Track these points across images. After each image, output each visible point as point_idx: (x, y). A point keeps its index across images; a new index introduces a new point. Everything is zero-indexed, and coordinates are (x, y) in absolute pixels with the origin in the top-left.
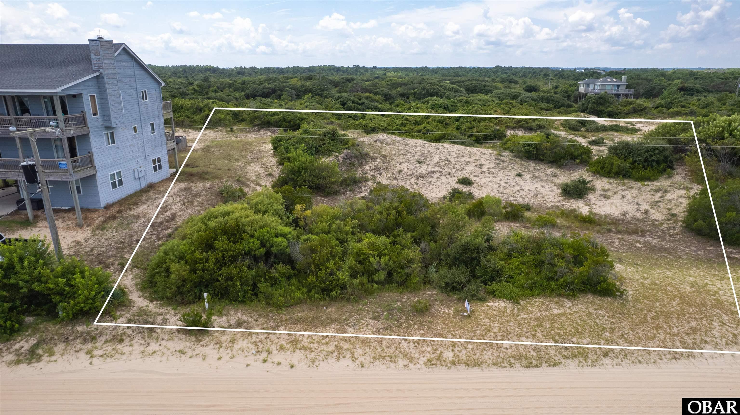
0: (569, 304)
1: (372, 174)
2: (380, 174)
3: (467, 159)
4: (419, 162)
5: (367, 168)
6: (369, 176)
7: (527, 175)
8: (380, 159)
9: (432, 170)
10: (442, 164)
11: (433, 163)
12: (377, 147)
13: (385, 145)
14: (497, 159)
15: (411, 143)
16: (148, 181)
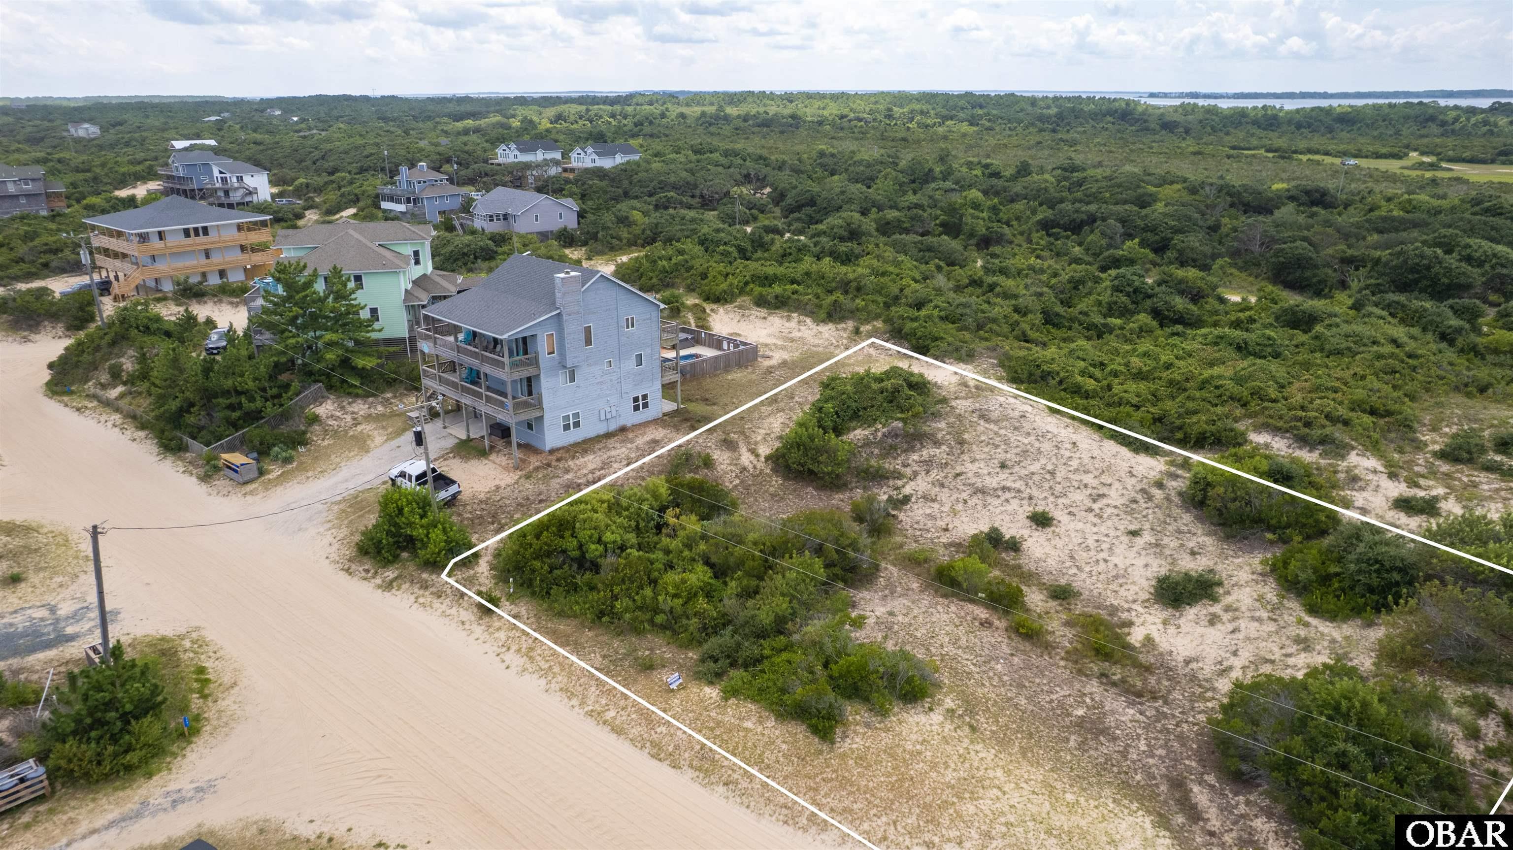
0: (771, 723)
1: (916, 468)
2: (928, 472)
3: (1088, 479)
4: (1003, 466)
5: (915, 457)
6: (908, 471)
7: (1148, 537)
8: (949, 446)
9: (1008, 484)
10: (1036, 478)
11: (1024, 472)
12: (966, 422)
13: (982, 422)
14: (1143, 491)
15: (1027, 426)
16: (622, 422)
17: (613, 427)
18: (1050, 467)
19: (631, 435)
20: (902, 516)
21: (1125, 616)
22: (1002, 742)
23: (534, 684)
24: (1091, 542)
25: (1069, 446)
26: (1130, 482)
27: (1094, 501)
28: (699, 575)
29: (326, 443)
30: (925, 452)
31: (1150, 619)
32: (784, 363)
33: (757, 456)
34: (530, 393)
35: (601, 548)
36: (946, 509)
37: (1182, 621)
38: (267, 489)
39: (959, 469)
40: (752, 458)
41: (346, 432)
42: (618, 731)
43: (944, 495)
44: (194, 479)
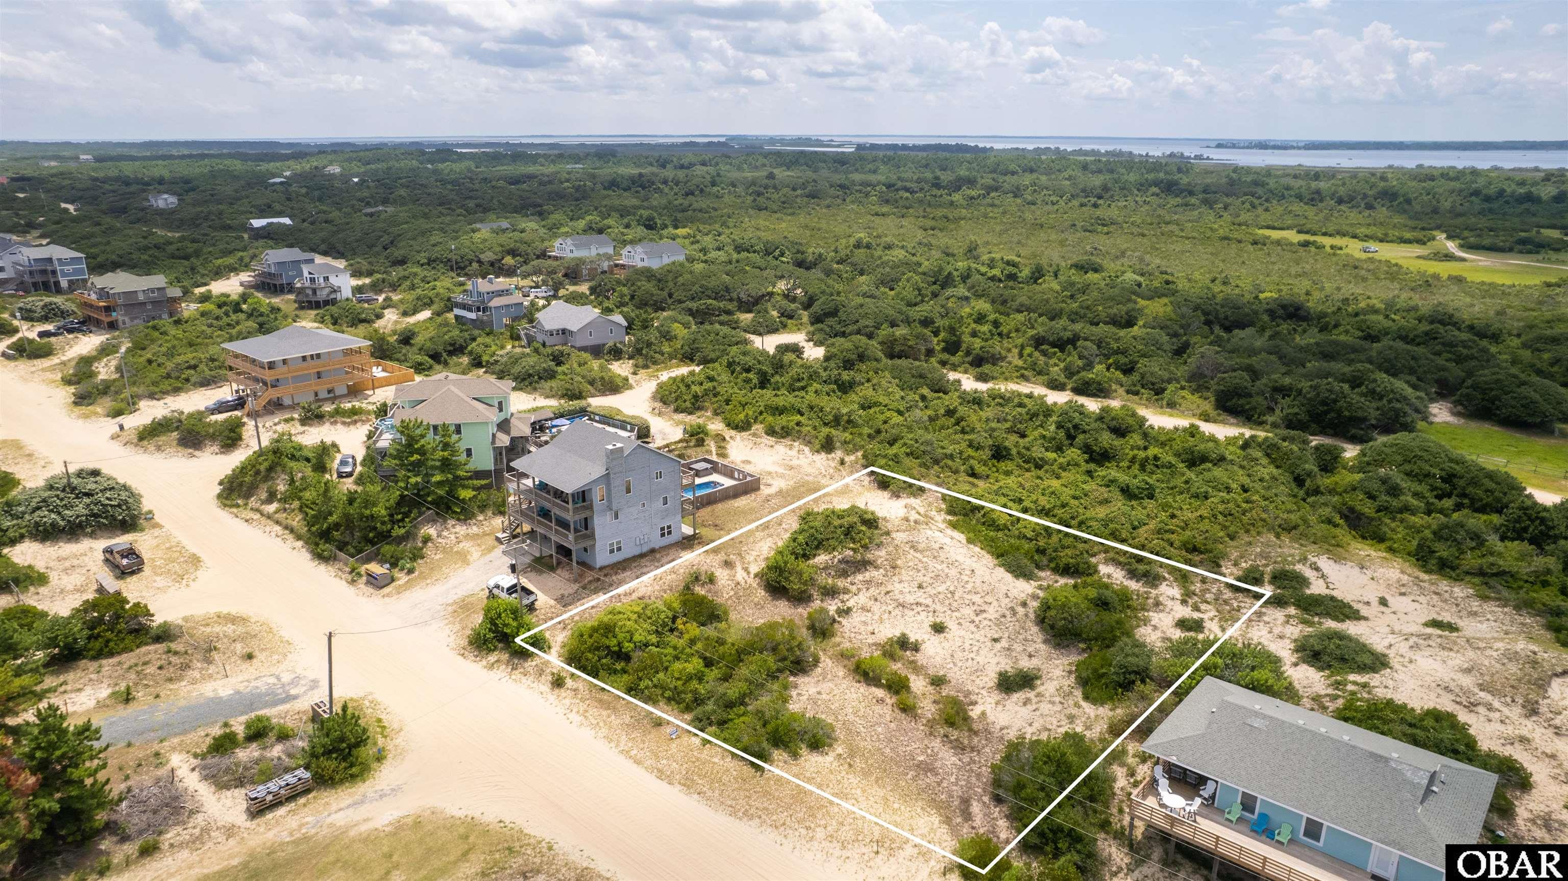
1: (859, 586)
2: (867, 589)
3: (977, 599)
4: (920, 587)
5: (860, 577)
6: (854, 589)
7: (1004, 643)
8: (885, 569)
9: (921, 600)
10: (941, 596)
11: (933, 592)
12: (900, 551)
13: (912, 551)
14: (1012, 609)
15: (943, 555)
16: (652, 545)
17: (645, 549)
18: (952, 589)
19: (658, 556)
20: (844, 621)
21: (973, 698)
22: (866, 774)
23: (587, 733)
24: (967, 646)
25: (968, 573)
26: (1005, 602)
27: (977, 615)
28: (695, 664)
29: (438, 557)
30: (867, 574)
31: (989, 700)
32: (780, 492)
33: (748, 573)
34: (586, 528)
35: (632, 645)
36: (876, 617)
37: (1007, 703)
38: (399, 593)
39: (889, 588)
40: (745, 575)
41: (451, 548)
42: (638, 762)
43: (876, 607)
44: (344, 583)
